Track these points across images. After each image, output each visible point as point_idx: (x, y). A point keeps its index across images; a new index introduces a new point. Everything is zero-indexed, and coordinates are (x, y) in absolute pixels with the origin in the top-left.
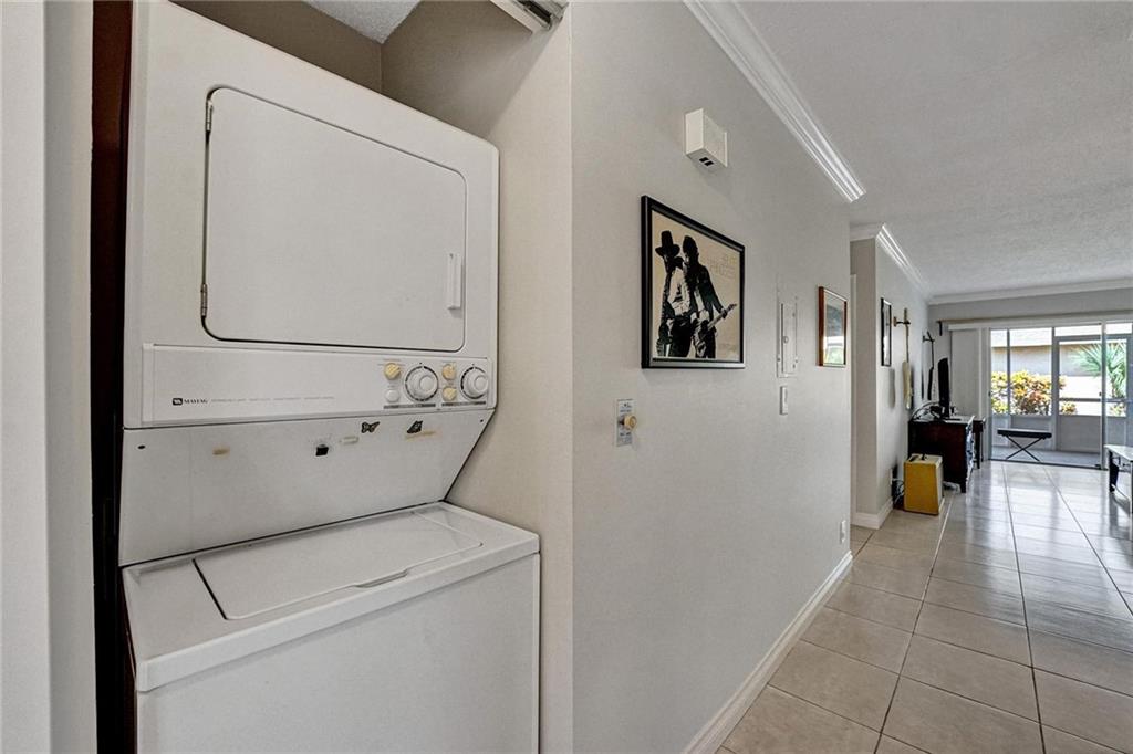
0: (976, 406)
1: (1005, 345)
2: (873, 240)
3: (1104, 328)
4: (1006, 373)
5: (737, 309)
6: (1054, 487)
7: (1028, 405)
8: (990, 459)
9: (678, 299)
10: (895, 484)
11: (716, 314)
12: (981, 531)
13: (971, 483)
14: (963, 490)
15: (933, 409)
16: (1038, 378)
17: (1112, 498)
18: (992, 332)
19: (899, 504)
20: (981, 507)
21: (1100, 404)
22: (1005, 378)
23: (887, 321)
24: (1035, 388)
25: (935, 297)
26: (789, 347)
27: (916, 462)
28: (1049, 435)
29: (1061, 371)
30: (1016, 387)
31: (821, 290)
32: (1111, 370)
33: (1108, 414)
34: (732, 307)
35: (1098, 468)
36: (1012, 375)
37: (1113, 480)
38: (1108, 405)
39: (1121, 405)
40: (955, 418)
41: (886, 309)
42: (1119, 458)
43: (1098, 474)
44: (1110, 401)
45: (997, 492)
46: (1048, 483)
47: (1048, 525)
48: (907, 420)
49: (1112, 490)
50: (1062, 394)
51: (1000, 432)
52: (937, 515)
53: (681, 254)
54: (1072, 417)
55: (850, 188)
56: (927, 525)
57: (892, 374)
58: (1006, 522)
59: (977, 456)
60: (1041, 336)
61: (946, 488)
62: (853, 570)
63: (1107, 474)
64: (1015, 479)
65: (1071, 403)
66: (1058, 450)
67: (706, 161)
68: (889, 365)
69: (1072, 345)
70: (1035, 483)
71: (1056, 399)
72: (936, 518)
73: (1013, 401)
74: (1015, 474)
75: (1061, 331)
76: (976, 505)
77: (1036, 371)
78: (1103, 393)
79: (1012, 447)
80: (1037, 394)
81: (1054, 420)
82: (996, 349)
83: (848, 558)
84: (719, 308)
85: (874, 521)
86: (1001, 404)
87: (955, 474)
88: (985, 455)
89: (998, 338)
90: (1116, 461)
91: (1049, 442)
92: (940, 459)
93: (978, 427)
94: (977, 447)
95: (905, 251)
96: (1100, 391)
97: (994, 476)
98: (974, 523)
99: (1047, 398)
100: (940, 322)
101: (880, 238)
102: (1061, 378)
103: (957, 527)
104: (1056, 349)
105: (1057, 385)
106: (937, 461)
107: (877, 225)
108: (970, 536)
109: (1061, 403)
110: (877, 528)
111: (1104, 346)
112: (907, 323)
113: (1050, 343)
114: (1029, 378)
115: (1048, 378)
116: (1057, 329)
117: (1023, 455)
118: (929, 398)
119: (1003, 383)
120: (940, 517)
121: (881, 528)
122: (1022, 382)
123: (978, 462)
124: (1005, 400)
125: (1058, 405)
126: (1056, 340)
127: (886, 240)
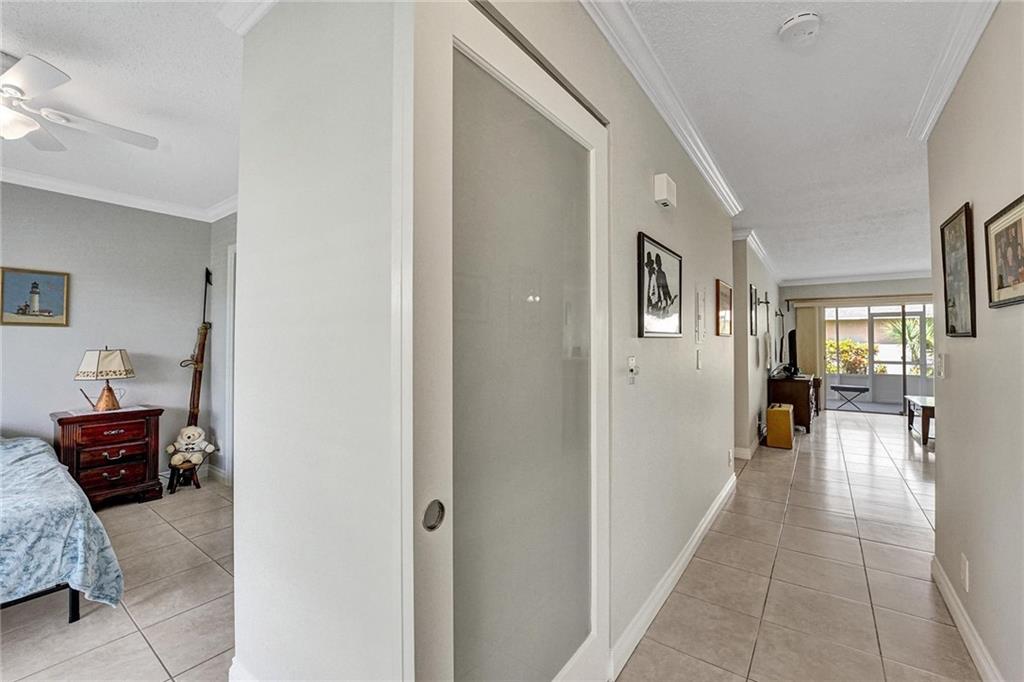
0: (815, 368)
1: (834, 318)
2: (745, 241)
3: (903, 307)
4: (835, 341)
5: (678, 298)
6: (872, 428)
7: (852, 367)
8: (826, 409)
9: (654, 294)
10: (759, 425)
11: (669, 302)
12: (820, 460)
13: (812, 427)
14: (808, 431)
15: (785, 369)
16: (859, 345)
17: (910, 434)
18: (826, 309)
19: (763, 442)
20: (820, 443)
21: (901, 366)
22: (835, 345)
23: (754, 302)
24: (857, 353)
25: (786, 281)
26: (701, 322)
27: (775, 409)
28: (867, 390)
29: (875, 341)
30: (843, 352)
31: (718, 281)
32: (911, 339)
33: (907, 373)
34: (676, 297)
35: (901, 414)
36: (840, 343)
37: (911, 422)
38: (908, 367)
39: (918, 366)
40: (801, 376)
41: (753, 291)
42: (914, 405)
43: (901, 418)
44: (910, 363)
45: (831, 433)
46: (867, 425)
47: (868, 453)
48: (766, 377)
49: (910, 429)
50: (876, 358)
51: (833, 388)
52: (791, 449)
53: (655, 265)
54: (883, 375)
55: (733, 205)
56: (785, 456)
57: (757, 341)
58: (839, 452)
59: (817, 406)
60: (860, 312)
61: (796, 430)
62: (737, 487)
63: (907, 418)
64: (844, 423)
65: (883, 365)
66: (874, 402)
67: (665, 205)
68: (756, 335)
69: (884, 320)
70: (858, 426)
71: (872, 362)
72: (788, 451)
73: (841, 364)
74: (843, 420)
75: (875, 310)
76: (816, 442)
77: (858, 340)
78: (904, 357)
79: (841, 400)
80: (859, 358)
81: (870, 378)
82: (829, 321)
83: (733, 478)
84: (670, 298)
85: (747, 453)
86: (833, 366)
87: (802, 420)
88: (822, 406)
89: (830, 314)
90: (912, 408)
91: (867, 396)
92: (792, 407)
93: (817, 383)
94: (817, 399)
95: (765, 247)
96: (902, 355)
97: (828, 421)
98: (816, 454)
99: (866, 361)
100: (788, 301)
101: (750, 239)
102: (875, 345)
103: (805, 456)
104: (871, 322)
105: (872, 351)
106: (790, 408)
107: (748, 229)
108: (813, 462)
109: (876, 365)
110: (750, 458)
111: (904, 321)
112: (767, 303)
113: (867, 318)
114: (853, 345)
115: (866, 346)
116: (871, 308)
117: (849, 406)
118: (781, 361)
119: (832, 349)
120: (793, 450)
121: (753, 457)
122: (846, 348)
123: (817, 411)
124: (835, 363)
125: (873, 367)
126: (871, 315)
127: (753, 241)
